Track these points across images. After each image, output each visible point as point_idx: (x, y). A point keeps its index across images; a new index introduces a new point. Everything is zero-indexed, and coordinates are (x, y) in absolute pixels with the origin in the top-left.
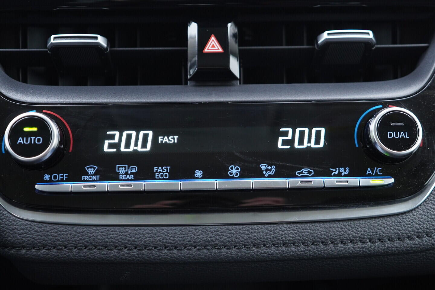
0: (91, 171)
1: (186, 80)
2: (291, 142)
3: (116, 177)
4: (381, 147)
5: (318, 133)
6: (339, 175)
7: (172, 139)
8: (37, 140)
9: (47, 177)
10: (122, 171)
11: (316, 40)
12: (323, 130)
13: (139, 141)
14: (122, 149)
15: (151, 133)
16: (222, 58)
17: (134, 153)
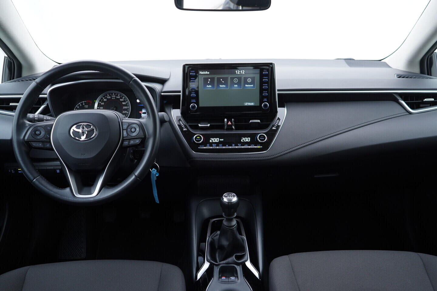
0: (208, 145)
1: (224, 129)
2: (244, 140)
3: (212, 146)
4: (259, 141)
5: (249, 139)
6: (252, 146)
7: (222, 140)
8: (200, 139)
9: (200, 146)
10: (213, 145)
11: (249, 122)
12: (250, 138)
13: (216, 140)
14: (213, 141)
15: (218, 139)
16: (231, 126)
17: (216, 142)
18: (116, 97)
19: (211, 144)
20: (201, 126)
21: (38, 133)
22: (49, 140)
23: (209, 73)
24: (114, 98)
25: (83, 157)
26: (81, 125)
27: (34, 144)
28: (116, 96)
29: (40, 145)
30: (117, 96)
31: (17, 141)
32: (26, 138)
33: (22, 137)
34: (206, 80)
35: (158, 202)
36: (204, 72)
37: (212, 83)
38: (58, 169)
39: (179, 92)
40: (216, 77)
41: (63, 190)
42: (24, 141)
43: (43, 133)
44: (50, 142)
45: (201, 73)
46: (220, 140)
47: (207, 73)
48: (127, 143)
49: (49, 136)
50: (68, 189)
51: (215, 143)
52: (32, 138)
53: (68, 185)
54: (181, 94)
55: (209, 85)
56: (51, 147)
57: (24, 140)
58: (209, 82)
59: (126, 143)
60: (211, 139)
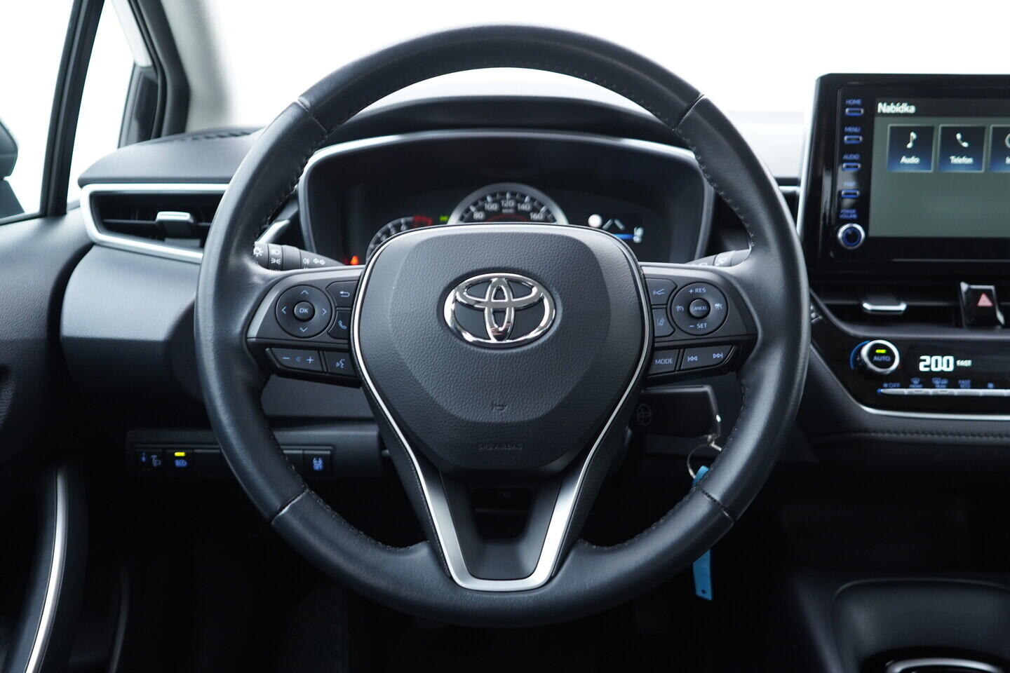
0: (916, 382)
1: (960, 324)
3: (933, 387)
7: (967, 363)
8: (887, 359)
9: (885, 385)
10: (937, 382)
13: (944, 364)
14: (934, 369)
15: (951, 359)
16: (990, 312)
17: (942, 372)
18: (516, 208)
19: (928, 379)
20: (873, 311)
21: (302, 310)
22: (346, 341)
23: (912, 109)
24: (509, 208)
25: (495, 416)
26: (488, 281)
27: (286, 358)
28: (517, 202)
29: (310, 360)
30: (522, 202)
31: (215, 344)
32: (254, 331)
33: (238, 328)
34: (899, 136)
35: (708, 596)
36: (895, 104)
37: (922, 148)
38: (318, 457)
39: (795, 182)
40: (941, 124)
41: (400, 553)
42: (244, 344)
43: (321, 312)
44: (349, 351)
45: (883, 108)
46: (961, 363)
47: (905, 108)
48: (670, 361)
49: (345, 327)
50: (421, 552)
51: (942, 375)
52: (276, 333)
53: (421, 531)
54: (801, 191)
55: (909, 153)
56: (352, 373)
57: (247, 338)
58: (910, 145)
59: (665, 362)
60: (925, 360)
